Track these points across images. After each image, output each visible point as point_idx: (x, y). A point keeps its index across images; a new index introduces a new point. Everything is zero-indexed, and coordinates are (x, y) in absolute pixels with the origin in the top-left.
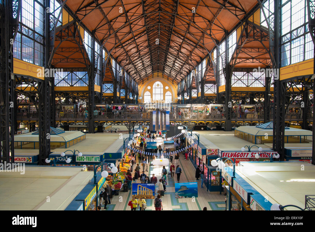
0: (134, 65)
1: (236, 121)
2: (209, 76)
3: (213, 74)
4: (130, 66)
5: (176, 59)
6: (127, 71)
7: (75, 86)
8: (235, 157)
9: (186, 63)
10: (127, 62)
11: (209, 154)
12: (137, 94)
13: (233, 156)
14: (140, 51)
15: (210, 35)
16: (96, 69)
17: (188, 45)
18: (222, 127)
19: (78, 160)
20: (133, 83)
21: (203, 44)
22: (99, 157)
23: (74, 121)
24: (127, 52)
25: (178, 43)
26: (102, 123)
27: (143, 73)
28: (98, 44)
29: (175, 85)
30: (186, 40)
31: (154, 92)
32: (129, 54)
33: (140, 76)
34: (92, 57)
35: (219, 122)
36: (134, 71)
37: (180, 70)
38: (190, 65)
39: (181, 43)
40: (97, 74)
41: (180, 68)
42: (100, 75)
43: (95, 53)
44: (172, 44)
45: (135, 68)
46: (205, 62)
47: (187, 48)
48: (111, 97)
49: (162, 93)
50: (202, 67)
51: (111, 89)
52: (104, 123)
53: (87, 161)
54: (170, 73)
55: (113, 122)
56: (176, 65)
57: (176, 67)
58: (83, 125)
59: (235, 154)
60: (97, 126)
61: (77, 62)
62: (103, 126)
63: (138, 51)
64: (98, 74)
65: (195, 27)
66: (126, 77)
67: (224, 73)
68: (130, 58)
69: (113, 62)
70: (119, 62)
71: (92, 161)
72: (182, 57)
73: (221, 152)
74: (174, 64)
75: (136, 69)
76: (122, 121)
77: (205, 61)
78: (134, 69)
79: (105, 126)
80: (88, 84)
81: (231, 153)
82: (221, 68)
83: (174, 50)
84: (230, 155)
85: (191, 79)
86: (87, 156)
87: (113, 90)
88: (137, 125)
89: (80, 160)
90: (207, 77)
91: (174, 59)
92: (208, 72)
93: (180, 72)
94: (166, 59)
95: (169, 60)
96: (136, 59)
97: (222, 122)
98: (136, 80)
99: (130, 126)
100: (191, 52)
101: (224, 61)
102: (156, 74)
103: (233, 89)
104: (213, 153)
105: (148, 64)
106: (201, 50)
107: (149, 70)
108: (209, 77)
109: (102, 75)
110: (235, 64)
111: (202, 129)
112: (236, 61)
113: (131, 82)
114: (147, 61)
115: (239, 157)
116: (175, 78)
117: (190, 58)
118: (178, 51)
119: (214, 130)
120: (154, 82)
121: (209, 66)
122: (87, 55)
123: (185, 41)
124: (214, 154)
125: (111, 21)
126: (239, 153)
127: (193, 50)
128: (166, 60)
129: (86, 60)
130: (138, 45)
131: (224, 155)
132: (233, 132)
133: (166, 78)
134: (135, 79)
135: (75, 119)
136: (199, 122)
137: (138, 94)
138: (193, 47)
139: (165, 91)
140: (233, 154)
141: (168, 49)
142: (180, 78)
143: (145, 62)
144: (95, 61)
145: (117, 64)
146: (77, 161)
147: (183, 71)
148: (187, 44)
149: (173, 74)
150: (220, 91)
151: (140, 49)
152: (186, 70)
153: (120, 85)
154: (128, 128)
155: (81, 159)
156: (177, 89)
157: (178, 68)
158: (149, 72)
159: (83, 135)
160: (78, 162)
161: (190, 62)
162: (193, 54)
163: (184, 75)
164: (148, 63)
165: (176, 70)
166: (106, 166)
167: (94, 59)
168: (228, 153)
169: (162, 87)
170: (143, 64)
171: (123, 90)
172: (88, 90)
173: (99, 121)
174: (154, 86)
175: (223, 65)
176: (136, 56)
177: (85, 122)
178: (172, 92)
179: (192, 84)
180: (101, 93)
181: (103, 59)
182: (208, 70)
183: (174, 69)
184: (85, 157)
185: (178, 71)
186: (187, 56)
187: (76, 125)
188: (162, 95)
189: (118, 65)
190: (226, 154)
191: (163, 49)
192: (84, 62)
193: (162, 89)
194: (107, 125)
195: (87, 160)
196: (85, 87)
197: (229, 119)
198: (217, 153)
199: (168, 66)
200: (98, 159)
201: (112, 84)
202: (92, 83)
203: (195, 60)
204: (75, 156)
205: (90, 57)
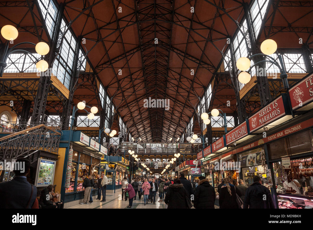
14: (142, 114)
34: (104, 105)
57: (171, 132)
64: (107, 121)
65: (182, 88)
69: (120, 120)
77: (192, 119)
100: (181, 113)
103: (213, 129)
106: (189, 109)
122: (101, 102)
125: (120, 80)
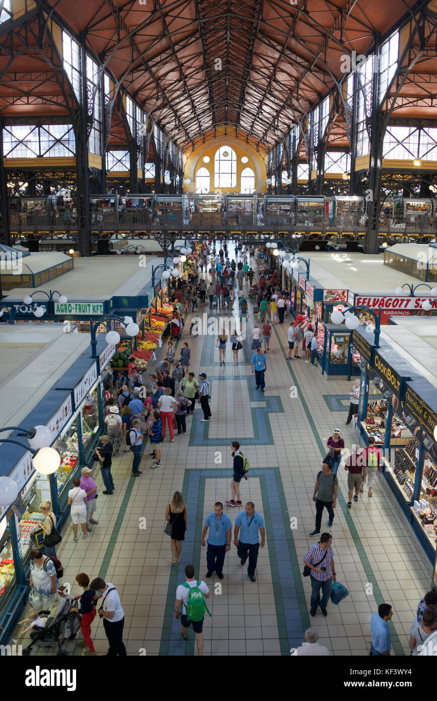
0: (173, 109)
1: (389, 234)
2: (335, 134)
3: (344, 131)
4: (165, 111)
5: (264, 96)
6: (158, 123)
7: (47, 155)
8: (383, 307)
9: (287, 104)
10: (159, 103)
11: (328, 300)
12: (181, 174)
13: (377, 305)
14: (186, 77)
15: (341, 41)
16: (91, 119)
17: (292, 65)
18: (359, 245)
19: (58, 310)
20: (172, 149)
21: (325, 62)
22: (102, 304)
23: (48, 232)
24: (157, 79)
25: (270, 60)
26: (107, 235)
27: (193, 128)
28: (93, 61)
29: (263, 154)
30: (287, 52)
31: (216, 170)
32: (161, 84)
33: (187, 134)
34: (80, 91)
35: (352, 234)
36: (174, 123)
37: (274, 120)
38: (296, 110)
39: (276, 61)
40: (93, 130)
41: (273, 117)
42: (100, 131)
43: (88, 83)
44: (258, 63)
45: (176, 115)
46: (327, 104)
47: (289, 71)
48: (125, 179)
49: (234, 170)
50: (321, 114)
51: (124, 162)
52: (112, 234)
53: (78, 313)
54: (252, 126)
55: (129, 232)
56: (265, 109)
57: (265, 114)
58: (68, 239)
59: (383, 300)
60: (96, 242)
61: (48, 102)
62: (109, 242)
63: (183, 77)
64: (95, 129)
65: (308, 24)
66: (156, 135)
67: (367, 129)
68: (164, 94)
69: (129, 103)
70: (140, 103)
71: (88, 314)
72: (279, 91)
73: (353, 295)
74: (260, 108)
75: (178, 117)
76: (149, 231)
77: (328, 100)
78: (174, 118)
79: (113, 241)
80: (75, 152)
81: (375, 299)
82: (362, 117)
83: (260, 77)
84: (371, 303)
85: (297, 142)
86: (78, 304)
87: (128, 165)
88: (181, 239)
89: (62, 311)
90: (332, 137)
91: (260, 97)
92: (334, 126)
93: (273, 127)
94: (244, 96)
95: (249, 98)
96: (179, 97)
97: (359, 234)
98: (178, 142)
99: (165, 242)
100: (297, 80)
101: (369, 102)
102: (221, 129)
103: (385, 163)
104: (338, 297)
105: (205, 108)
106: (321, 76)
107: (206, 121)
108: (336, 137)
109: (103, 131)
110: (393, 108)
111: (317, 247)
112: (394, 102)
113: (167, 147)
114: (202, 100)
115: (391, 307)
116: (263, 138)
117: (295, 95)
118: (269, 77)
119: (341, 250)
120: (218, 147)
121: (337, 112)
122: (71, 86)
123: (286, 55)
124: (338, 299)
125: (121, 9)
126: (391, 300)
127: (302, 75)
128: (243, 100)
129: (68, 99)
130: (182, 65)
131: (359, 302)
132: (382, 255)
133: (243, 138)
134: (177, 140)
135: (49, 227)
136: (312, 233)
137: (183, 173)
138: (302, 70)
139: (241, 167)
140: (378, 300)
141: (249, 74)
142: (273, 139)
143: (199, 103)
144: (89, 100)
145: (137, 108)
146: (56, 313)
147: (279, 124)
148: (290, 63)
149: (259, 129)
150: (357, 169)
151: (187, 72)
152: (287, 121)
153: (144, 154)
154: (161, 246)
155: (66, 308)
156: (267, 163)
157: (268, 116)
158: (207, 125)
159: (69, 260)
160: (59, 315)
161: (295, 102)
162: (302, 86)
163: (281, 132)
164: (205, 105)
165: (266, 120)
166: (117, 323)
167: (86, 97)
168: (368, 298)
169: (235, 157)
170: (194, 107)
171: (151, 164)
172: (75, 164)
173: (101, 231)
174: (217, 157)
175: (365, 110)
176: (178, 90)
177: (71, 232)
178: (255, 170)
179: (298, 152)
180: (103, 172)
181: (106, 96)
182: (334, 121)
183: (261, 119)
184: (73, 305)
185: (268, 124)
186: (290, 90)
187: (52, 239)
188: (234, 176)
189: (138, 111)
190: (364, 299)
191: (237, 74)
192: (64, 103)
193: (235, 163)
194: (117, 238)
195: (78, 310)
196: (69, 158)
197: (374, 229)
198: (346, 299)
199: (249, 112)
200: (99, 308)
201: (127, 152)
202: (83, 150)
203: (307, 100)
204: (53, 303)
205: (77, 93)
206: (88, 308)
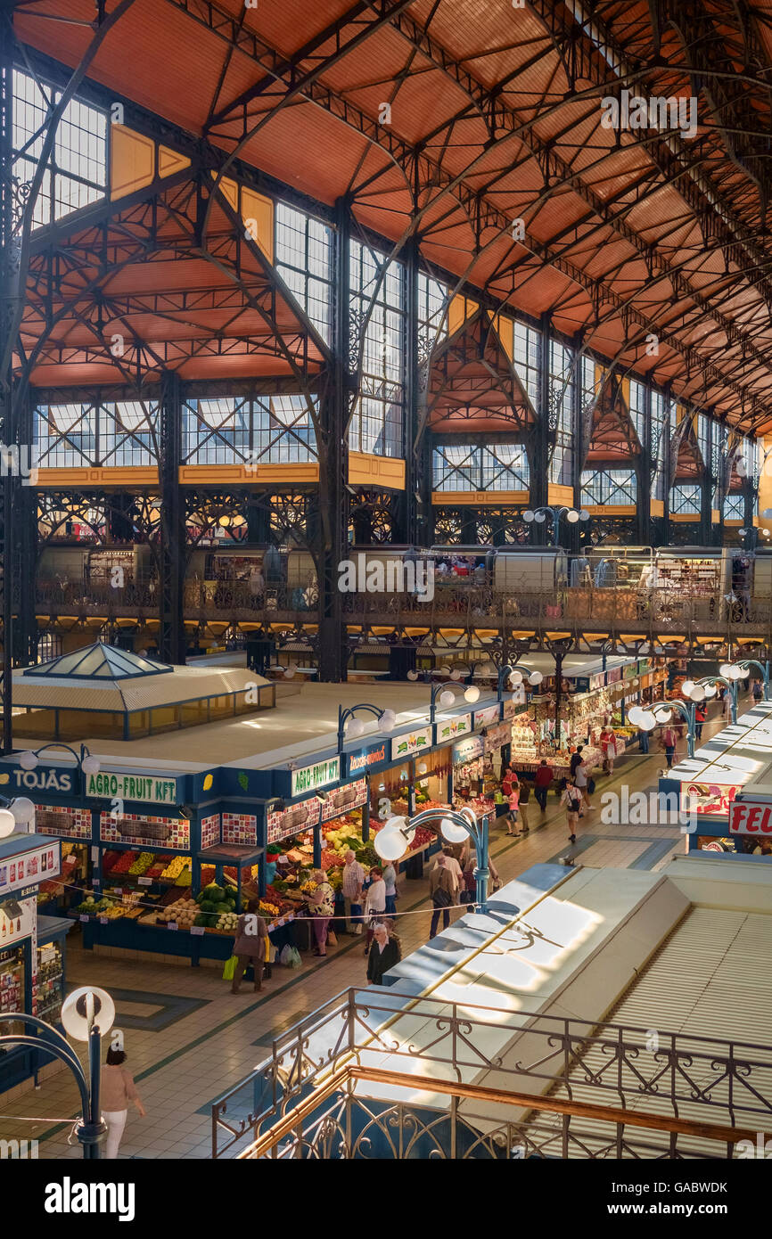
16: (354, 382)
19: (92, 788)
22: (174, 781)
42: (403, 405)
48: (519, 509)
51: (517, 471)
53: (128, 797)
58: (298, 640)
71: (146, 800)
86: (129, 777)
87: (526, 478)
89: (100, 791)
109: (411, 406)
144: (352, 342)
146: (88, 794)
155: (106, 785)
159: (254, 688)
160: (93, 799)
177: (306, 626)
180: (408, 494)
184: (120, 779)
195: (128, 791)
196: (311, 465)
200: (168, 789)
201: (523, 447)
204: (84, 773)
206: (147, 787)
